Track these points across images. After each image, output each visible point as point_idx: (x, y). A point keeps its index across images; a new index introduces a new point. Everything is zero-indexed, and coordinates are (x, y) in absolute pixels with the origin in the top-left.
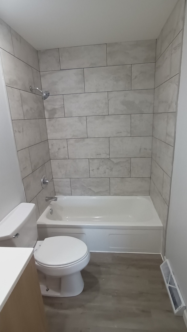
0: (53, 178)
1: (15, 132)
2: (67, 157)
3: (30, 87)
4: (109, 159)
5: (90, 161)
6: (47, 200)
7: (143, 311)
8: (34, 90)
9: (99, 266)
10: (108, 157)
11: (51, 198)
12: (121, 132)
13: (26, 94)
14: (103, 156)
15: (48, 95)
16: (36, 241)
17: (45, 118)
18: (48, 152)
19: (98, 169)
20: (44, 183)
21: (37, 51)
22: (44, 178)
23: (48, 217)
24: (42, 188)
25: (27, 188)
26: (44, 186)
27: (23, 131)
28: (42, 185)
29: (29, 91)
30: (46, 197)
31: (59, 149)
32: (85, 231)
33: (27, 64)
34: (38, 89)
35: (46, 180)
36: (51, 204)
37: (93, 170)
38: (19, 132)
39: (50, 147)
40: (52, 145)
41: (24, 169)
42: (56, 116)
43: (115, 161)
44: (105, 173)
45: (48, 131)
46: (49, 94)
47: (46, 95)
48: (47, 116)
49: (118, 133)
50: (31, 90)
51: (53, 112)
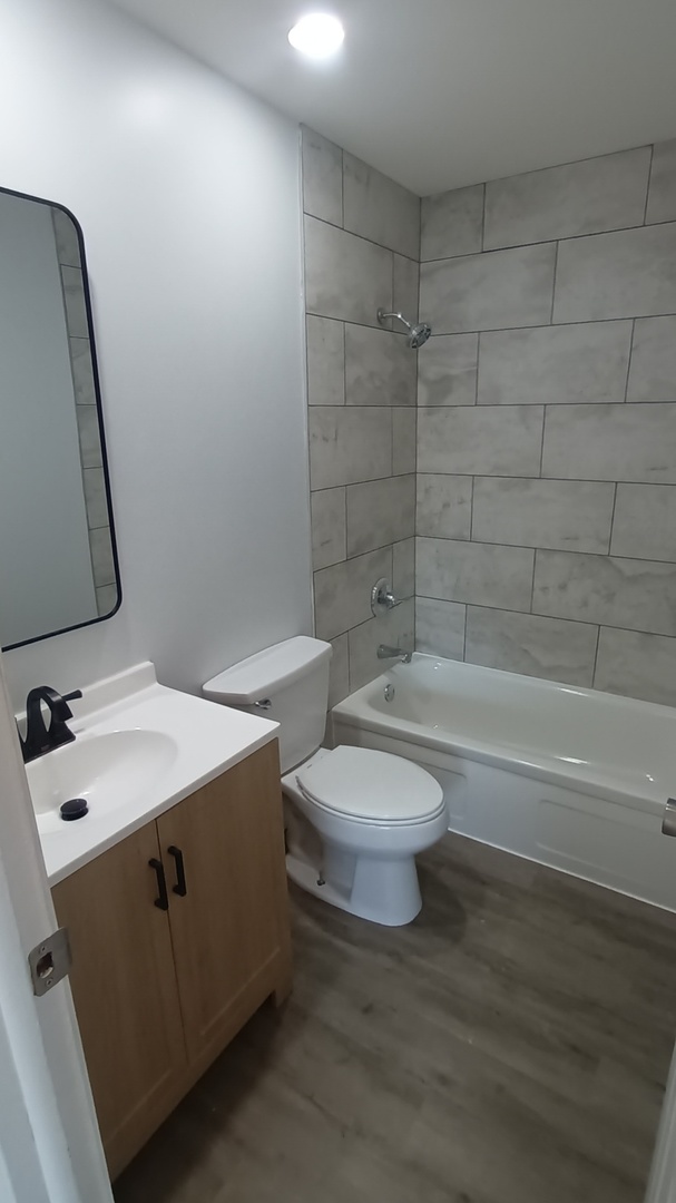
0: (415, 595)
1: (311, 437)
2: (467, 534)
3: (379, 310)
4: (605, 558)
5: (540, 557)
6: (380, 656)
7: (575, 1049)
8: (390, 321)
9: (484, 883)
10: (604, 550)
11: (397, 652)
12: (664, 468)
13: (361, 334)
14: (585, 546)
15: (426, 334)
16: (317, 746)
17: (417, 406)
18: (411, 512)
19: (563, 587)
20: (381, 600)
21: (421, 199)
22: (384, 585)
23: (373, 702)
24: (372, 615)
25: (323, 599)
26: (381, 609)
27: (336, 439)
28: (372, 606)
29: (375, 323)
30: (381, 646)
31: (446, 505)
32: (469, 768)
33: (380, 246)
34: (400, 316)
35: (388, 594)
36: (392, 672)
37: (545, 589)
38: (325, 439)
39: (420, 497)
40: (427, 491)
41: (322, 544)
42: (449, 401)
43: (628, 568)
44: (585, 604)
45: (421, 447)
46: (429, 330)
47: (419, 334)
48: (422, 400)
49: (653, 469)
50: (382, 321)
51: (443, 385)
